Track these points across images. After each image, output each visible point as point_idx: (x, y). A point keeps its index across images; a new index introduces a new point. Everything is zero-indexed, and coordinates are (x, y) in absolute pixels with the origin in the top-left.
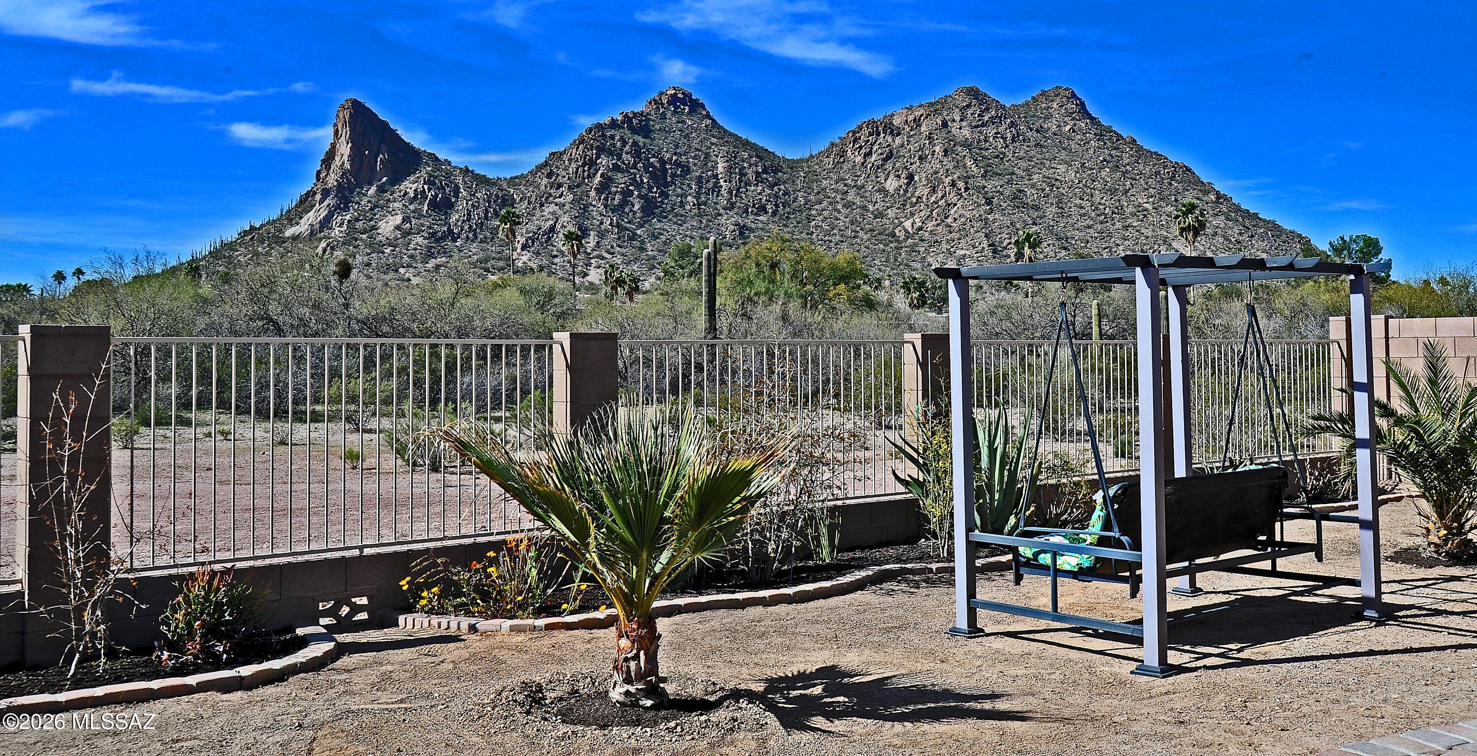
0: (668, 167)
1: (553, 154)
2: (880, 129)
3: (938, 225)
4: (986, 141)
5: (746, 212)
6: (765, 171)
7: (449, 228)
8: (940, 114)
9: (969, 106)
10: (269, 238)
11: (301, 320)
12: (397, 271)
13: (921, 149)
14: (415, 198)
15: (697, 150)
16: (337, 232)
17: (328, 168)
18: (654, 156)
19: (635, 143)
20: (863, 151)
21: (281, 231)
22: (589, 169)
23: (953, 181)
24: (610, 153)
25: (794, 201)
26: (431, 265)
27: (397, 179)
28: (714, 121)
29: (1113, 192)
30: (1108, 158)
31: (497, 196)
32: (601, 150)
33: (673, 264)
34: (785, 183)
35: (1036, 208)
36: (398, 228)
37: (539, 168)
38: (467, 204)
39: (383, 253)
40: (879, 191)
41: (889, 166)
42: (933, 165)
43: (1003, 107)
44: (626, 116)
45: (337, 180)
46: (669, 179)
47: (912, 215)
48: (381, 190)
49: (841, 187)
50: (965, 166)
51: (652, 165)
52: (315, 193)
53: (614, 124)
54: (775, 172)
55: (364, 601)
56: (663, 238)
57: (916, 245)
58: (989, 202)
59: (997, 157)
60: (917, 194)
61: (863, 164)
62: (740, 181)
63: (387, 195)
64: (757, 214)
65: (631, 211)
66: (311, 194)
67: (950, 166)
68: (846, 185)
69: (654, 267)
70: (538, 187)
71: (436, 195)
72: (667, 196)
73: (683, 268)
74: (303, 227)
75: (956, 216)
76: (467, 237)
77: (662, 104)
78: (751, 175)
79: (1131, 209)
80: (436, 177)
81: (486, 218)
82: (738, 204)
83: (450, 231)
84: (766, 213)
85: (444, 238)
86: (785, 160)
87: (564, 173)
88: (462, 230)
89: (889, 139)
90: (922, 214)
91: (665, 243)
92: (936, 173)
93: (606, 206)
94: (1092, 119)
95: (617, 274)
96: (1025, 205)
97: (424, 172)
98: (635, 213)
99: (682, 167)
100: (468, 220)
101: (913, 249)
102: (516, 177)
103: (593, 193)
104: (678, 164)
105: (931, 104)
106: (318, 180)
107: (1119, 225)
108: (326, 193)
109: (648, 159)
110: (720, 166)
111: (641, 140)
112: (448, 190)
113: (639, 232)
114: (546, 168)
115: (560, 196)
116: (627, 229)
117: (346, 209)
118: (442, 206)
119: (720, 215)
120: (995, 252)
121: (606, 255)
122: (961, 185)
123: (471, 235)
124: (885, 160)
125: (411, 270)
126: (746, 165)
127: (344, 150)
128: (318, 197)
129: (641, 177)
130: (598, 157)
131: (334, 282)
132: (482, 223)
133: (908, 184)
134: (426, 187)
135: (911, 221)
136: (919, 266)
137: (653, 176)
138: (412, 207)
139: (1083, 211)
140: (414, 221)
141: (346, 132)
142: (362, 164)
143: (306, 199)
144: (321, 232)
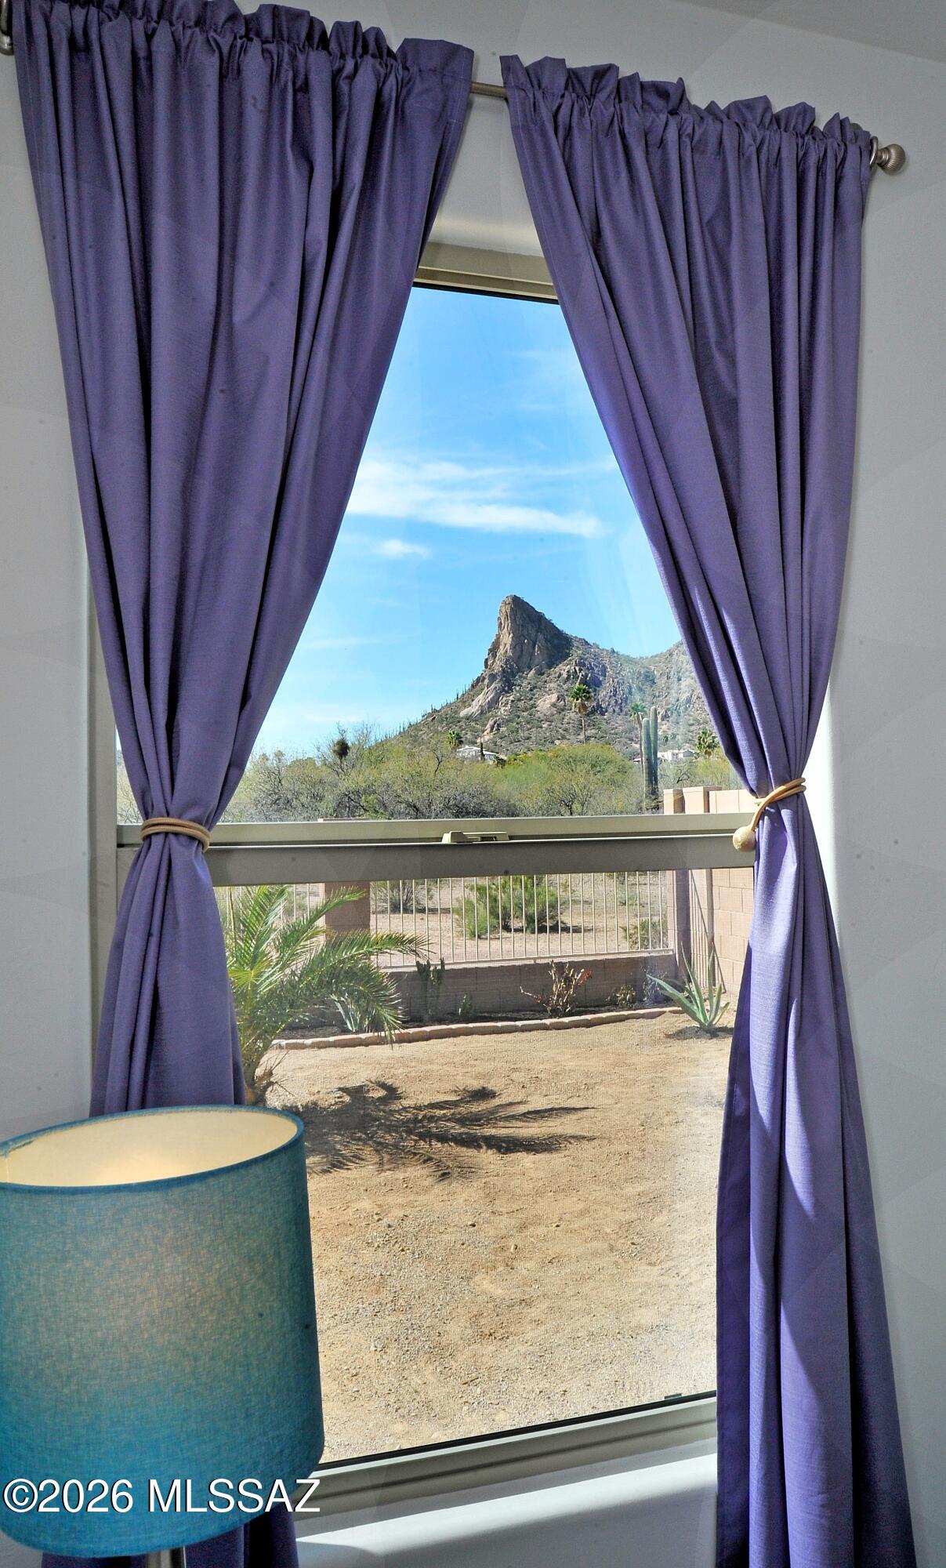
7: (598, 703)
10: (447, 718)
12: (553, 742)
14: (568, 678)
16: (503, 711)
17: (495, 656)
21: (456, 712)
26: (582, 737)
27: (554, 662)
31: (640, 674)
36: (554, 705)
38: (613, 681)
39: (541, 727)
45: (502, 666)
48: (540, 673)
52: (484, 678)
63: (544, 677)
66: (480, 680)
71: (587, 675)
74: (474, 709)
76: (614, 711)
80: (587, 660)
83: (599, 706)
85: (593, 712)
88: (609, 705)
97: (576, 656)
100: (615, 695)
102: (656, 656)
106: (486, 667)
108: (493, 677)
112: (596, 670)
117: (511, 691)
118: (591, 685)
125: (565, 741)
127: (507, 639)
128: (486, 681)
132: (627, 698)
134: (577, 668)
138: (565, 687)
140: (567, 699)
141: (507, 625)
142: (523, 650)
143: (476, 686)
144: (489, 712)
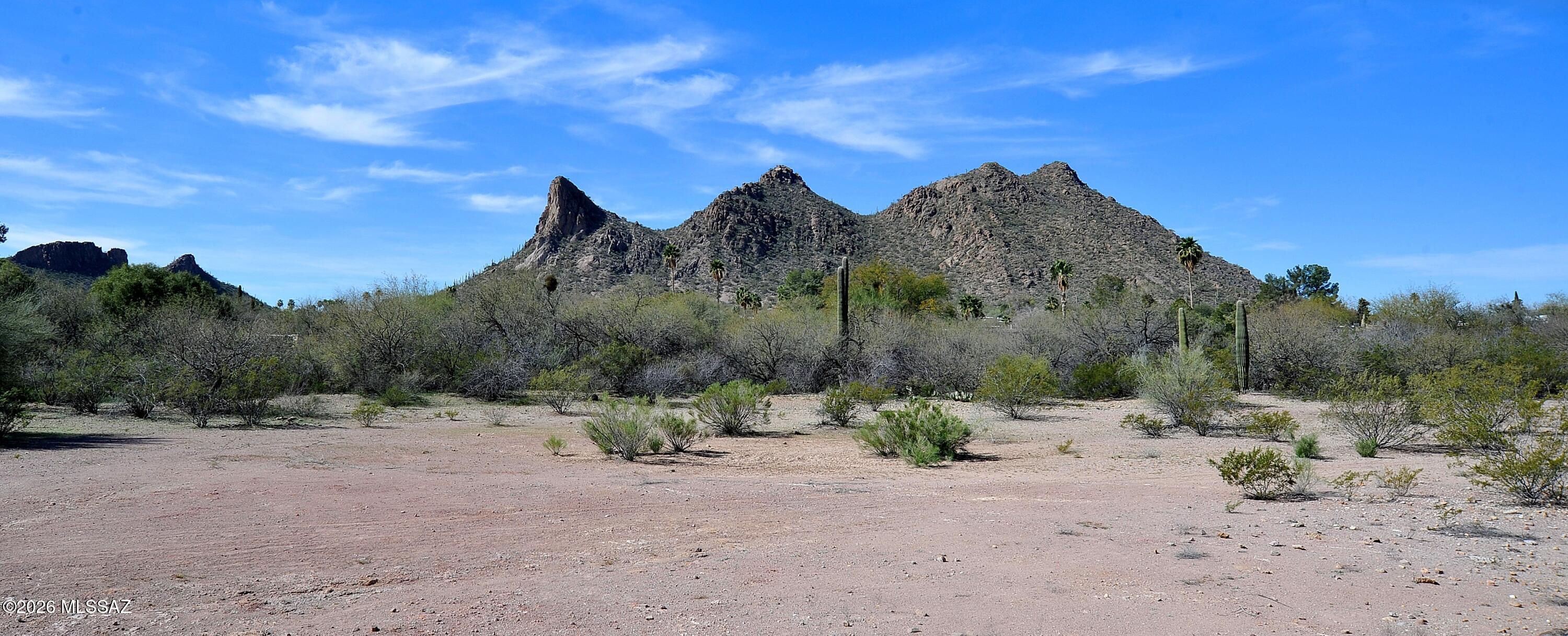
0: (776, 221)
1: (696, 213)
2: (927, 193)
3: (970, 261)
4: (1004, 201)
5: (832, 252)
6: (845, 224)
7: (625, 264)
8: (971, 182)
9: (991, 176)
10: (504, 271)
13: (957, 207)
14: (602, 243)
15: (797, 209)
16: (550, 267)
17: (544, 223)
18: (766, 214)
19: (753, 205)
20: (915, 209)
21: (512, 267)
22: (721, 223)
23: (981, 229)
24: (736, 212)
25: (866, 245)
26: (613, 288)
27: (589, 231)
28: (808, 189)
29: (1099, 237)
30: (1095, 213)
31: (658, 242)
32: (729, 210)
33: (788, 287)
34: (859, 231)
35: (1042, 249)
36: (590, 264)
37: (687, 223)
38: (637, 247)
39: (580, 281)
40: (927, 237)
41: (934, 219)
42: (966, 218)
43: (1016, 177)
44: (747, 186)
45: (550, 232)
46: (777, 230)
47: (951, 254)
48: (580, 238)
49: (899, 234)
50: (989, 219)
51: (765, 220)
52: (535, 241)
53: (738, 191)
54: (852, 224)
56: (773, 272)
57: (955, 275)
58: (1007, 244)
59: (1013, 212)
60: (955, 239)
61: (915, 218)
62: (827, 231)
63: (583, 242)
64: (839, 254)
65: (750, 252)
66: (532, 241)
67: (979, 219)
68: (903, 233)
69: (767, 292)
70: (686, 236)
71: (616, 242)
72: (775, 242)
73: (795, 290)
74: (526, 264)
75: (984, 255)
76: (637, 270)
77: (772, 178)
78: (835, 227)
79: (1113, 249)
80: (616, 229)
81: (650, 257)
82: (826, 247)
83: (626, 266)
84: (846, 253)
85: (621, 271)
86: (859, 216)
87: (704, 226)
88: (633, 266)
89: (934, 200)
90: (959, 253)
91: (774, 275)
92: (968, 224)
93: (733, 249)
94: (1082, 184)
95: (745, 295)
96: (1033, 247)
97: (608, 226)
98: (753, 254)
99: (786, 221)
100: (638, 259)
101: (953, 278)
102: (671, 229)
103: (724, 240)
104: (784, 220)
105: (965, 175)
106: (537, 232)
107: (1104, 261)
108: (542, 240)
109: (762, 216)
110: (813, 220)
111: (757, 203)
112: (624, 238)
113: (756, 267)
114: (692, 223)
115: (701, 242)
116: (747, 265)
117: (556, 251)
118: (621, 249)
119: (813, 255)
120: (1012, 281)
121: (733, 283)
123: (640, 269)
125: (599, 293)
126: (831, 219)
127: (555, 211)
128: (537, 243)
129: (757, 228)
130: (727, 214)
131: (544, 294)
132: (647, 261)
133: (948, 232)
134: (609, 236)
135: (950, 258)
136: (957, 291)
137: (766, 228)
138: (600, 250)
139: (1077, 251)
140: (601, 259)
141: (556, 199)
142: (566, 220)
143: (529, 245)
144: (539, 267)
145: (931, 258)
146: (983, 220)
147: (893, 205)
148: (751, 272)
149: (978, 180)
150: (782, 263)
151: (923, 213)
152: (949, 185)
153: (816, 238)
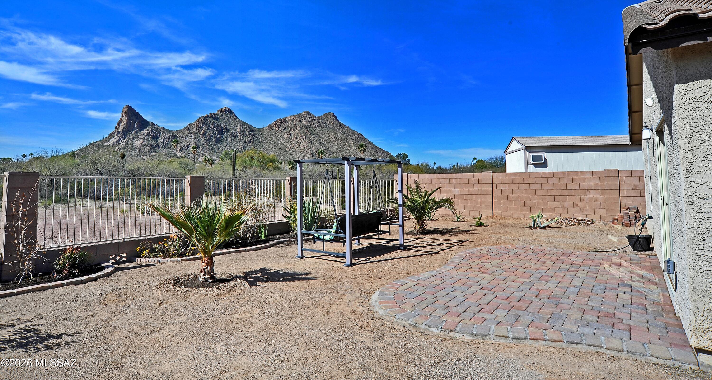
0: (223, 129)
1: (190, 124)
2: (283, 121)
3: (298, 147)
4: (311, 126)
5: (245, 142)
6: (251, 131)
8: (299, 118)
9: (306, 116)
10: (99, 145)
11: (108, 170)
12: (140, 156)
13: (293, 127)
14: (147, 135)
15: (232, 125)
16: (122, 144)
17: (119, 125)
18: (219, 126)
19: (214, 122)
20: (278, 127)
21: (103, 144)
22: (200, 129)
23: (302, 136)
24: (207, 125)
25: (259, 140)
26: (151, 154)
27: (141, 129)
28: (236, 117)
29: (343, 140)
30: (342, 131)
31: (172, 135)
32: (204, 124)
33: (224, 156)
34: (256, 135)
35: (323, 144)
36: (141, 144)
37: (185, 128)
38: (163, 137)
39: (136, 151)
40: (282, 138)
41: (285, 131)
42: (297, 131)
43: (315, 117)
44: (211, 114)
45: (122, 129)
46: (223, 133)
47: (291, 144)
48: (136, 132)
49: (271, 136)
50: (305, 132)
51: (218, 128)
53: (208, 116)
54: (253, 132)
55: (125, 255)
56: (221, 149)
57: (292, 153)
58: (311, 142)
59: (314, 130)
60: (292, 139)
61: (278, 130)
62: (244, 134)
63: (138, 134)
64: (248, 143)
66: (113, 133)
67: (301, 132)
68: (273, 136)
69: (218, 157)
70: (185, 133)
71: (153, 135)
72: (223, 137)
73: (226, 157)
74: (110, 143)
75: (303, 145)
76: (163, 147)
77: (222, 111)
78: (247, 132)
79: (348, 145)
80: (154, 129)
81: (169, 142)
82: (243, 140)
83: (157, 145)
84: (251, 143)
85: (155, 147)
86: (256, 128)
87: (192, 130)
88: (161, 145)
89: (285, 124)
90: (293, 144)
91: (222, 150)
92: (297, 133)
93: (205, 140)
94: (338, 121)
95: (207, 159)
96: (320, 143)
97: (150, 128)
98: (213, 142)
100: (163, 142)
101: (291, 154)
102: (178, 130)
103: (201, 136)
104: (226, 129)
105: (297, 115)
106: (116, 129)
107: (344, 149)
108: (118, 133)
109: (217, 127)
110: (238, 129)
111: (215, 121)
112: (157, 133)
113: (214, 147)
114: (188, 128)
115: (191, 136)
116: (211, 146)
117: (125, 138)
118: (155, 138)
119: (237, 143)
120: (312, 155)
121: (204, 153)
122: (304, 137)
123: (164, 147)
124: (284, 130)
125: (145, 156)
126: (245, 129)
127: (125, 120)
128: (116, 134)
129: (215, 131)
130: (203, 126)
131: (120, 159)
132: (167, 143)
133: (290, 136)
134: (150, 132)
135: (290, 146)
137: (219, 132)
138: (146, 138)
139: (335, 145)
140: (146, 142)
141: (125, 115)
142: (130, 124)
143: (112, 135)
144: (116, 144)
145: (283, 146)
146: (303, 132)
147: (269, 125)
148: (212, 149)
149: (302, 117)
150: (225, 146)
151: (281, 128)
152: (291, 118)
153: (239, 137)
